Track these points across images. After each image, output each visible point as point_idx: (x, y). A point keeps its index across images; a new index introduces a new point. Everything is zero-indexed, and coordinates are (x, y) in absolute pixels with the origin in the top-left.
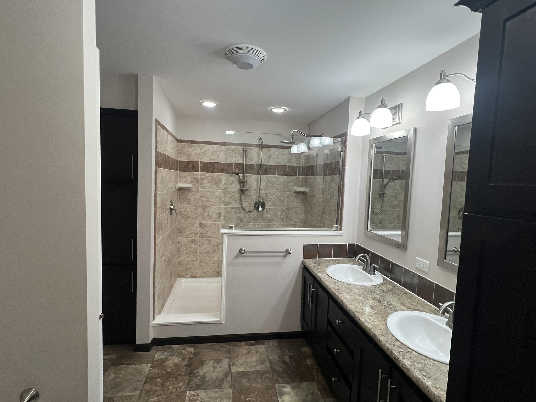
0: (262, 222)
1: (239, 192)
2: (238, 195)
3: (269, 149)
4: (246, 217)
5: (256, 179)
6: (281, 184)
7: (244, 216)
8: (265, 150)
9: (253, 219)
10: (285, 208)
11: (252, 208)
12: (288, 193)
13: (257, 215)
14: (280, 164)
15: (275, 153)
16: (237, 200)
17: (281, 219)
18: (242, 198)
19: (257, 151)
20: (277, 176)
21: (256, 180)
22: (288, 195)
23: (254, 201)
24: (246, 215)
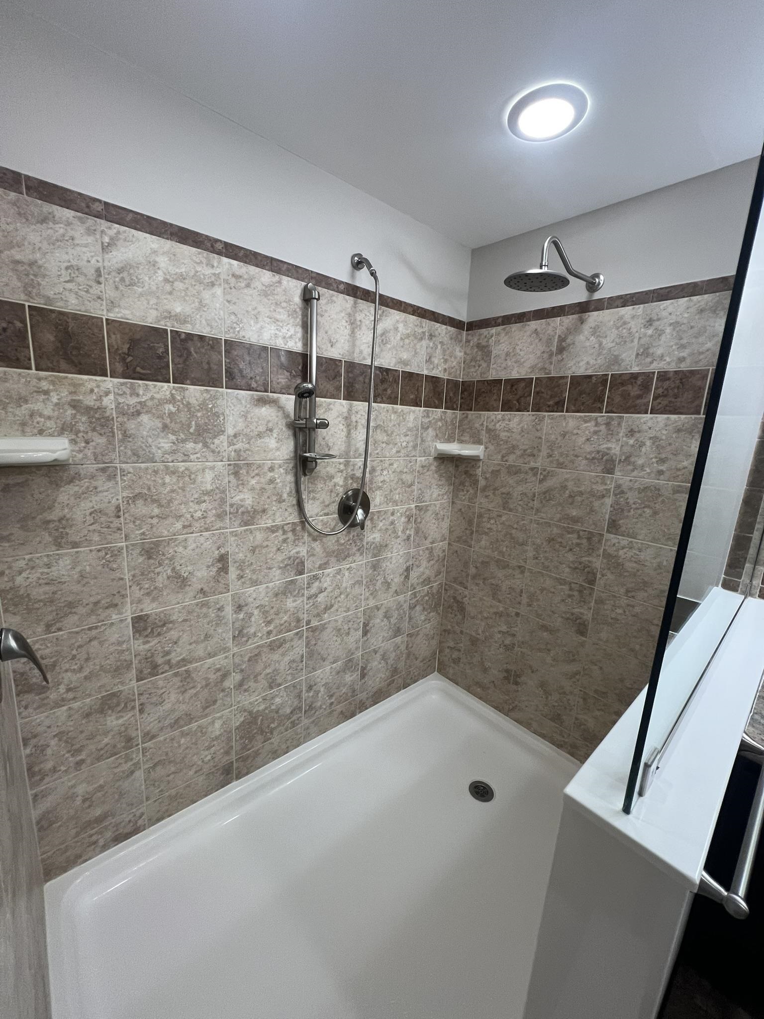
0: (361, 558)
1: (291, 465)
2: (290, 478)
3: (383, 312)
4: (315, 553)
5: (345, 415)
6: (409, 433)
7: (308, 552)
8: (366, 310)
9: (336, 556)
10: (413, 506)
11: (334, 519)
12: (421, 461)
13: (347, 539)
14: (408, 369)
15: (396, 329)
16: (285, 496)
17: (404, 540)
18: (303, 487)
19: (349, 310)
20: (399, 407)
21: (346, 418)
22: (423, 467)
23: (338, 494)
24: (317, 546)
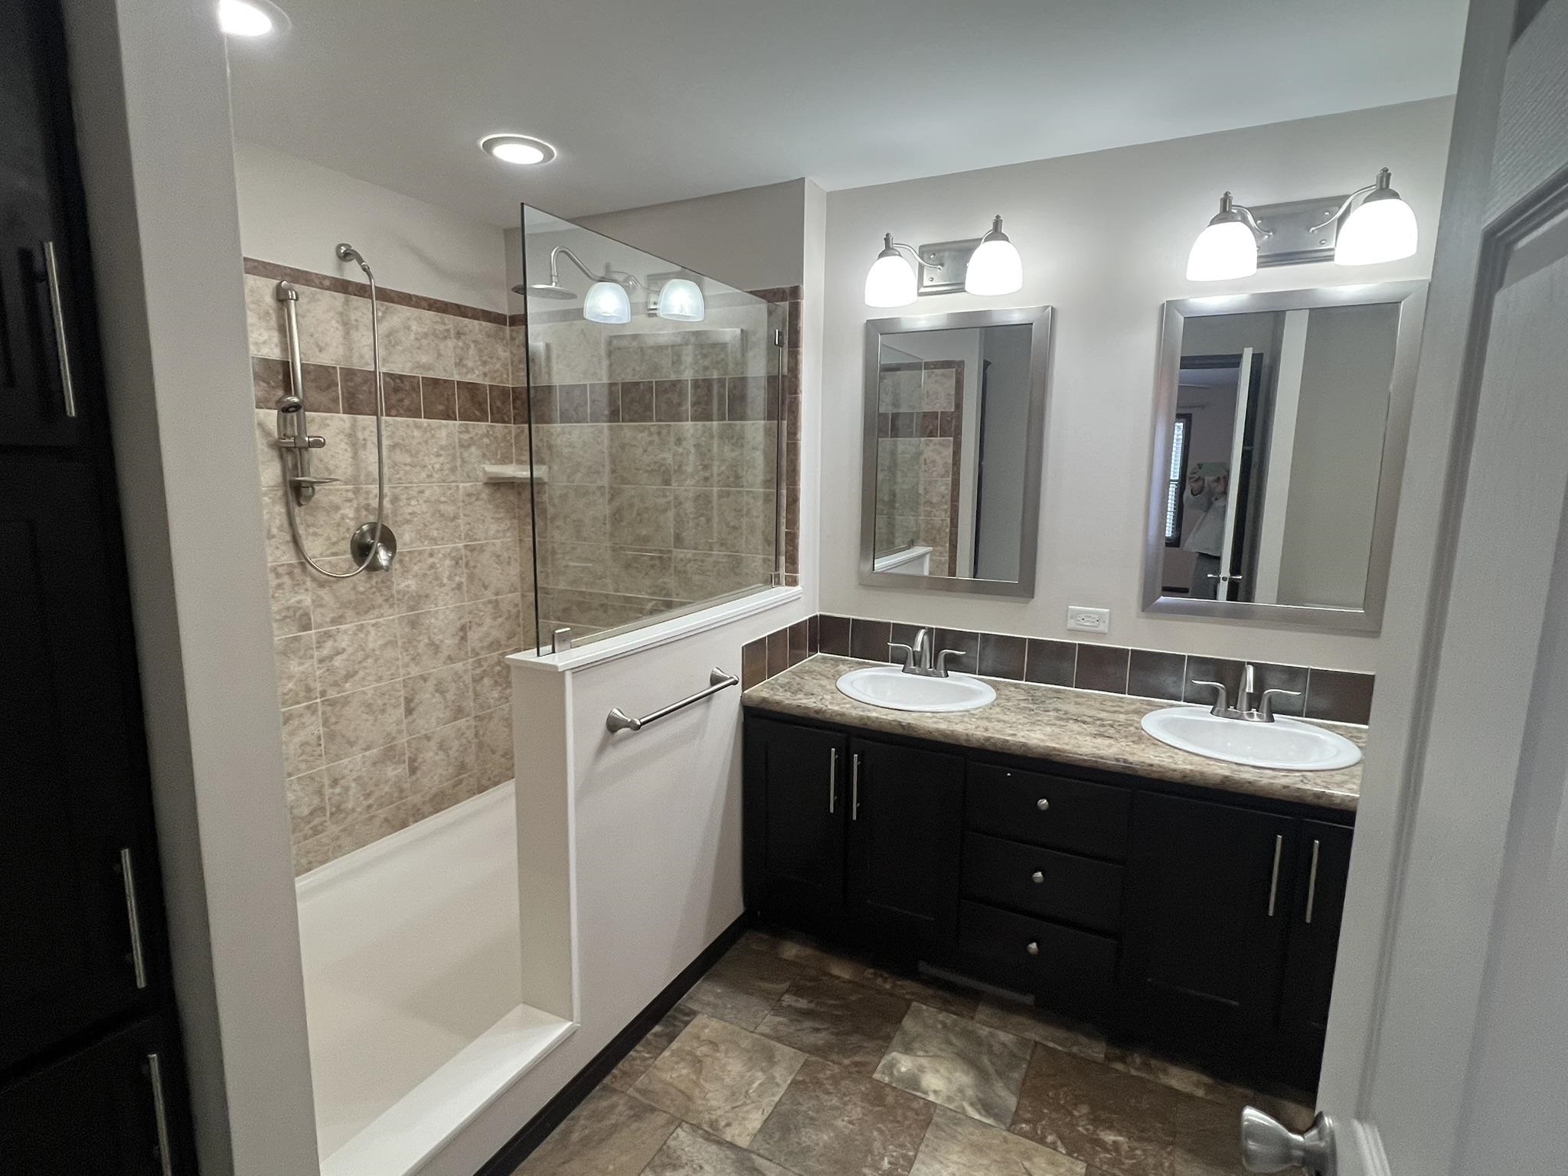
0: (390, 611)
1: (280, 493)
2: (280, 509)
3: (387, 309)
4: (324, 603)
5: (347, 431)
6: (442, 452)
7: (313, 601)
8: (361, 309)
9: (354, 608)
10: (461, 545)
11: (346, 560)
12: (464, 487)
13: (368, 586)
14: (431, 375)
15: (408, 328)
16: (274, 531)
17: (453, 590)
18: (298, 520)
19: (340, 309)
20: (424, 421)
21: (350, 436)
22: (469, 495)
23: (348, 529)
24: (325, 594)
